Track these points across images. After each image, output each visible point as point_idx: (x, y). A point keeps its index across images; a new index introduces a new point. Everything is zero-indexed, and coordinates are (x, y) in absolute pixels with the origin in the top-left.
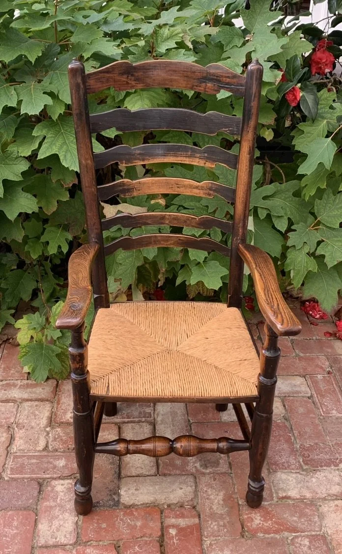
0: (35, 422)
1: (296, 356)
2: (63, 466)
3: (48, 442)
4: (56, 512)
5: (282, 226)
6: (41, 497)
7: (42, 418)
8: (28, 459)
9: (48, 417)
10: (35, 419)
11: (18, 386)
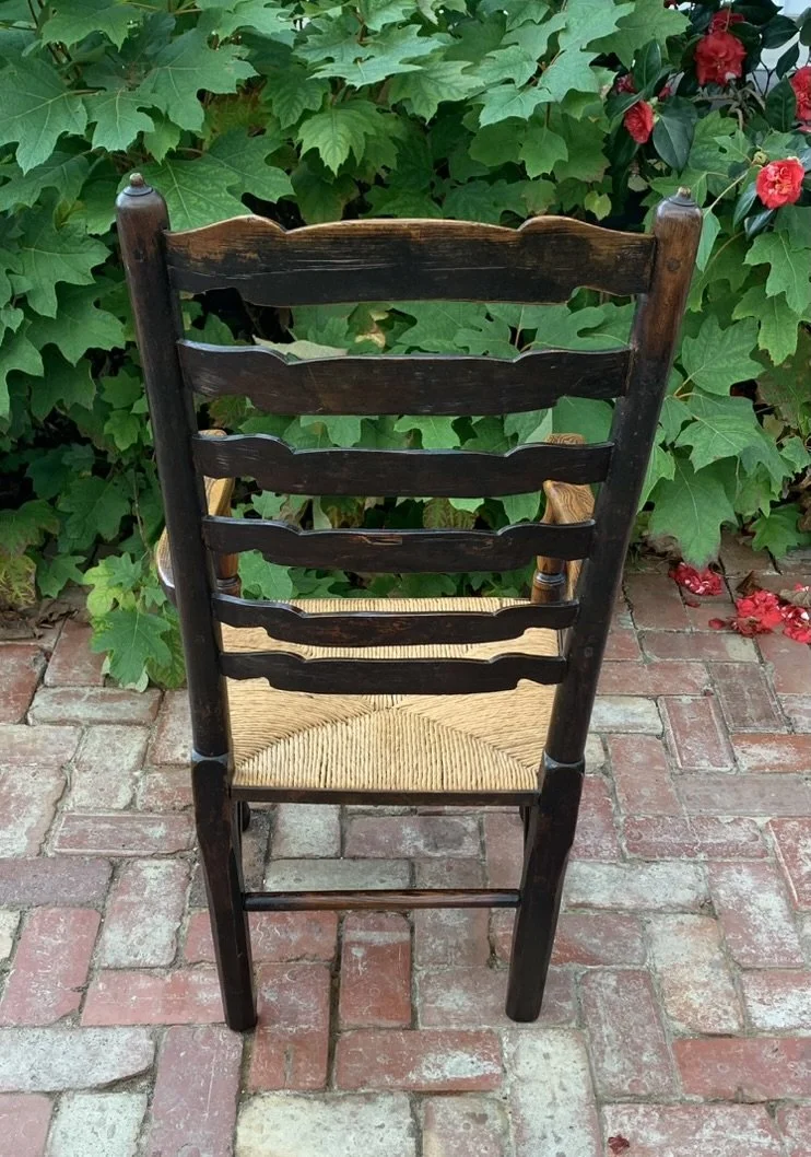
0: (114, 761)
2: (161, 837)
3: (134, 795)
4: (141, 912)
6: (113, 886)
7: (128, 755)
8: (95, 822)
9: (139, 752)
10: (114, 755)
11: (86, 697)
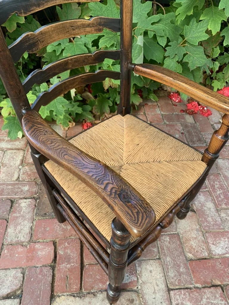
0: (13, 163)
1: (165, 124)
2: (27, 190)
3: (19, 175)
4: (20, 220)
5: (163, 43)
6: (11, 210)
7: (17, 161)
8: (6, 186)
9: (21, 160)
10: (13, 161)
11: (6, 141)
